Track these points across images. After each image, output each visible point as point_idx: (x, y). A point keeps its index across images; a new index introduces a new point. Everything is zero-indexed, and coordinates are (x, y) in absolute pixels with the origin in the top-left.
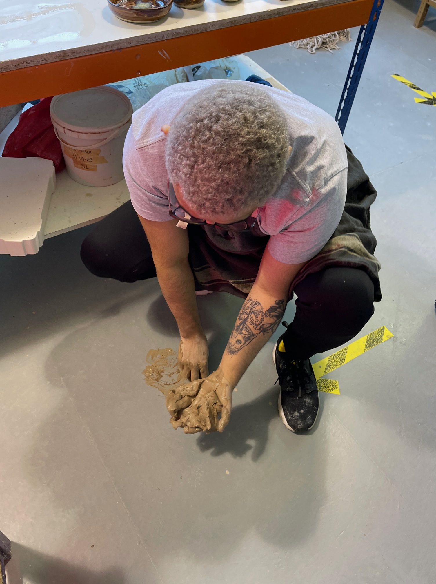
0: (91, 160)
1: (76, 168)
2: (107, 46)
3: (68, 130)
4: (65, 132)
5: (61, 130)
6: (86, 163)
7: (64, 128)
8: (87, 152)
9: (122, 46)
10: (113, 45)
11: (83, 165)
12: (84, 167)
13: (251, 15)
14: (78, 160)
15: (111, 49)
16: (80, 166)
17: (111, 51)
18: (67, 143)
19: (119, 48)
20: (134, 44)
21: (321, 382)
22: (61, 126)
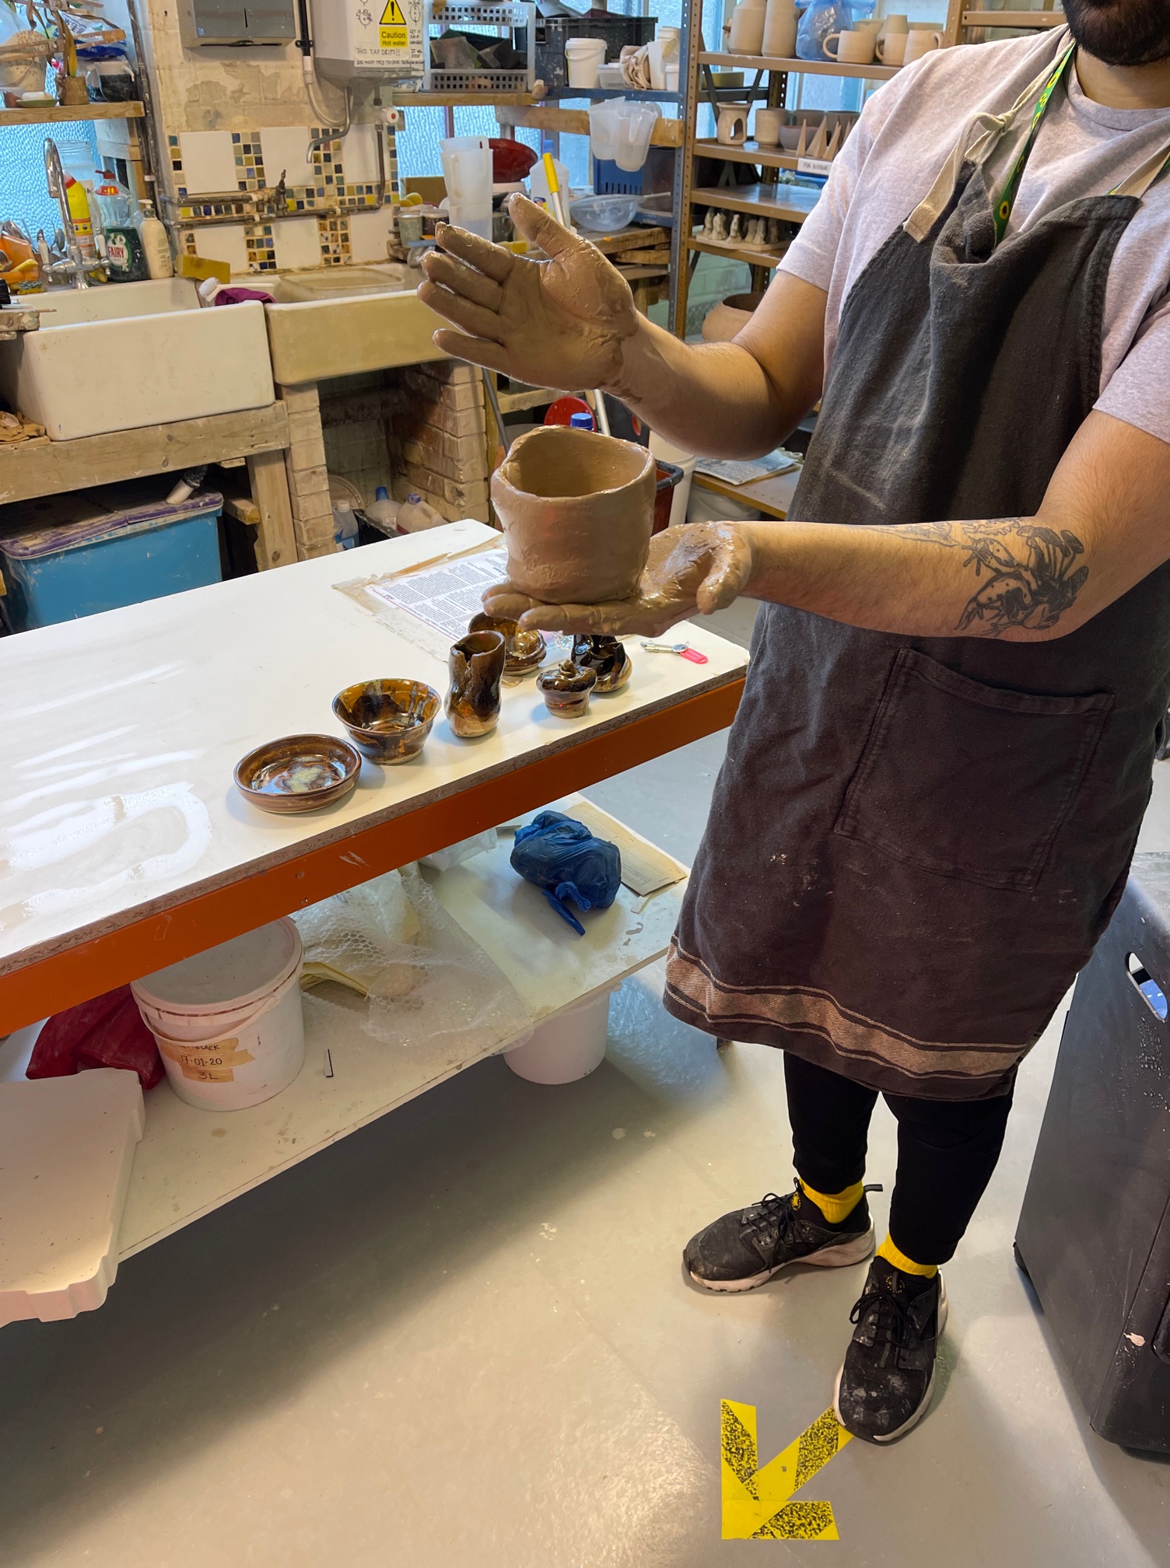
0: (219, 1061)
1: (188, 1080)
2: (236, 873)
3: (168, 1012)
4: (160, 1017)
5: (153, 1014)
6: (209, 1068)
7: (158, 1009)
8: (209, 1049)
9: (266, 866)
10: (249, 868)
11: (203, 1074)
12: (204, 1075)
13: (514, 760)
14: (192, 1064)
15: (245, 875)
16: (197, 1075)
17: (244, 878)
18: (166, 1036)
19: (261, 869)
20: (291, 856)
21: (792, 1513)
22: (153, 1007)
